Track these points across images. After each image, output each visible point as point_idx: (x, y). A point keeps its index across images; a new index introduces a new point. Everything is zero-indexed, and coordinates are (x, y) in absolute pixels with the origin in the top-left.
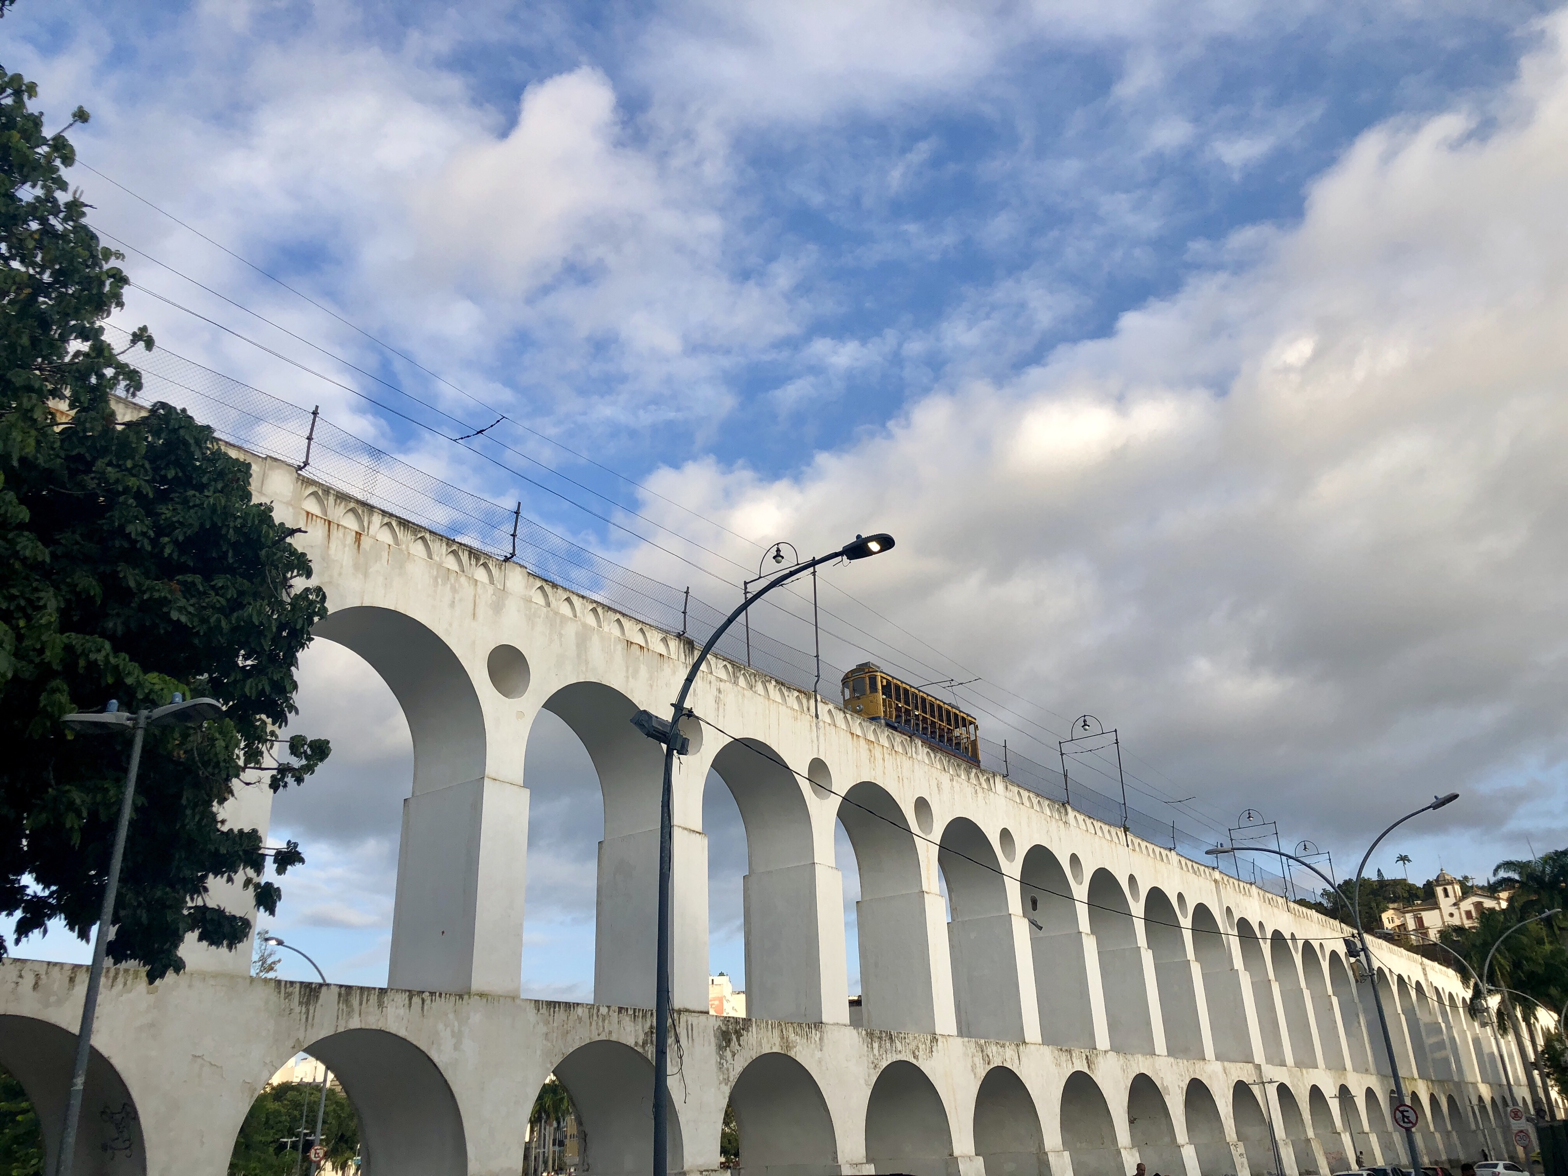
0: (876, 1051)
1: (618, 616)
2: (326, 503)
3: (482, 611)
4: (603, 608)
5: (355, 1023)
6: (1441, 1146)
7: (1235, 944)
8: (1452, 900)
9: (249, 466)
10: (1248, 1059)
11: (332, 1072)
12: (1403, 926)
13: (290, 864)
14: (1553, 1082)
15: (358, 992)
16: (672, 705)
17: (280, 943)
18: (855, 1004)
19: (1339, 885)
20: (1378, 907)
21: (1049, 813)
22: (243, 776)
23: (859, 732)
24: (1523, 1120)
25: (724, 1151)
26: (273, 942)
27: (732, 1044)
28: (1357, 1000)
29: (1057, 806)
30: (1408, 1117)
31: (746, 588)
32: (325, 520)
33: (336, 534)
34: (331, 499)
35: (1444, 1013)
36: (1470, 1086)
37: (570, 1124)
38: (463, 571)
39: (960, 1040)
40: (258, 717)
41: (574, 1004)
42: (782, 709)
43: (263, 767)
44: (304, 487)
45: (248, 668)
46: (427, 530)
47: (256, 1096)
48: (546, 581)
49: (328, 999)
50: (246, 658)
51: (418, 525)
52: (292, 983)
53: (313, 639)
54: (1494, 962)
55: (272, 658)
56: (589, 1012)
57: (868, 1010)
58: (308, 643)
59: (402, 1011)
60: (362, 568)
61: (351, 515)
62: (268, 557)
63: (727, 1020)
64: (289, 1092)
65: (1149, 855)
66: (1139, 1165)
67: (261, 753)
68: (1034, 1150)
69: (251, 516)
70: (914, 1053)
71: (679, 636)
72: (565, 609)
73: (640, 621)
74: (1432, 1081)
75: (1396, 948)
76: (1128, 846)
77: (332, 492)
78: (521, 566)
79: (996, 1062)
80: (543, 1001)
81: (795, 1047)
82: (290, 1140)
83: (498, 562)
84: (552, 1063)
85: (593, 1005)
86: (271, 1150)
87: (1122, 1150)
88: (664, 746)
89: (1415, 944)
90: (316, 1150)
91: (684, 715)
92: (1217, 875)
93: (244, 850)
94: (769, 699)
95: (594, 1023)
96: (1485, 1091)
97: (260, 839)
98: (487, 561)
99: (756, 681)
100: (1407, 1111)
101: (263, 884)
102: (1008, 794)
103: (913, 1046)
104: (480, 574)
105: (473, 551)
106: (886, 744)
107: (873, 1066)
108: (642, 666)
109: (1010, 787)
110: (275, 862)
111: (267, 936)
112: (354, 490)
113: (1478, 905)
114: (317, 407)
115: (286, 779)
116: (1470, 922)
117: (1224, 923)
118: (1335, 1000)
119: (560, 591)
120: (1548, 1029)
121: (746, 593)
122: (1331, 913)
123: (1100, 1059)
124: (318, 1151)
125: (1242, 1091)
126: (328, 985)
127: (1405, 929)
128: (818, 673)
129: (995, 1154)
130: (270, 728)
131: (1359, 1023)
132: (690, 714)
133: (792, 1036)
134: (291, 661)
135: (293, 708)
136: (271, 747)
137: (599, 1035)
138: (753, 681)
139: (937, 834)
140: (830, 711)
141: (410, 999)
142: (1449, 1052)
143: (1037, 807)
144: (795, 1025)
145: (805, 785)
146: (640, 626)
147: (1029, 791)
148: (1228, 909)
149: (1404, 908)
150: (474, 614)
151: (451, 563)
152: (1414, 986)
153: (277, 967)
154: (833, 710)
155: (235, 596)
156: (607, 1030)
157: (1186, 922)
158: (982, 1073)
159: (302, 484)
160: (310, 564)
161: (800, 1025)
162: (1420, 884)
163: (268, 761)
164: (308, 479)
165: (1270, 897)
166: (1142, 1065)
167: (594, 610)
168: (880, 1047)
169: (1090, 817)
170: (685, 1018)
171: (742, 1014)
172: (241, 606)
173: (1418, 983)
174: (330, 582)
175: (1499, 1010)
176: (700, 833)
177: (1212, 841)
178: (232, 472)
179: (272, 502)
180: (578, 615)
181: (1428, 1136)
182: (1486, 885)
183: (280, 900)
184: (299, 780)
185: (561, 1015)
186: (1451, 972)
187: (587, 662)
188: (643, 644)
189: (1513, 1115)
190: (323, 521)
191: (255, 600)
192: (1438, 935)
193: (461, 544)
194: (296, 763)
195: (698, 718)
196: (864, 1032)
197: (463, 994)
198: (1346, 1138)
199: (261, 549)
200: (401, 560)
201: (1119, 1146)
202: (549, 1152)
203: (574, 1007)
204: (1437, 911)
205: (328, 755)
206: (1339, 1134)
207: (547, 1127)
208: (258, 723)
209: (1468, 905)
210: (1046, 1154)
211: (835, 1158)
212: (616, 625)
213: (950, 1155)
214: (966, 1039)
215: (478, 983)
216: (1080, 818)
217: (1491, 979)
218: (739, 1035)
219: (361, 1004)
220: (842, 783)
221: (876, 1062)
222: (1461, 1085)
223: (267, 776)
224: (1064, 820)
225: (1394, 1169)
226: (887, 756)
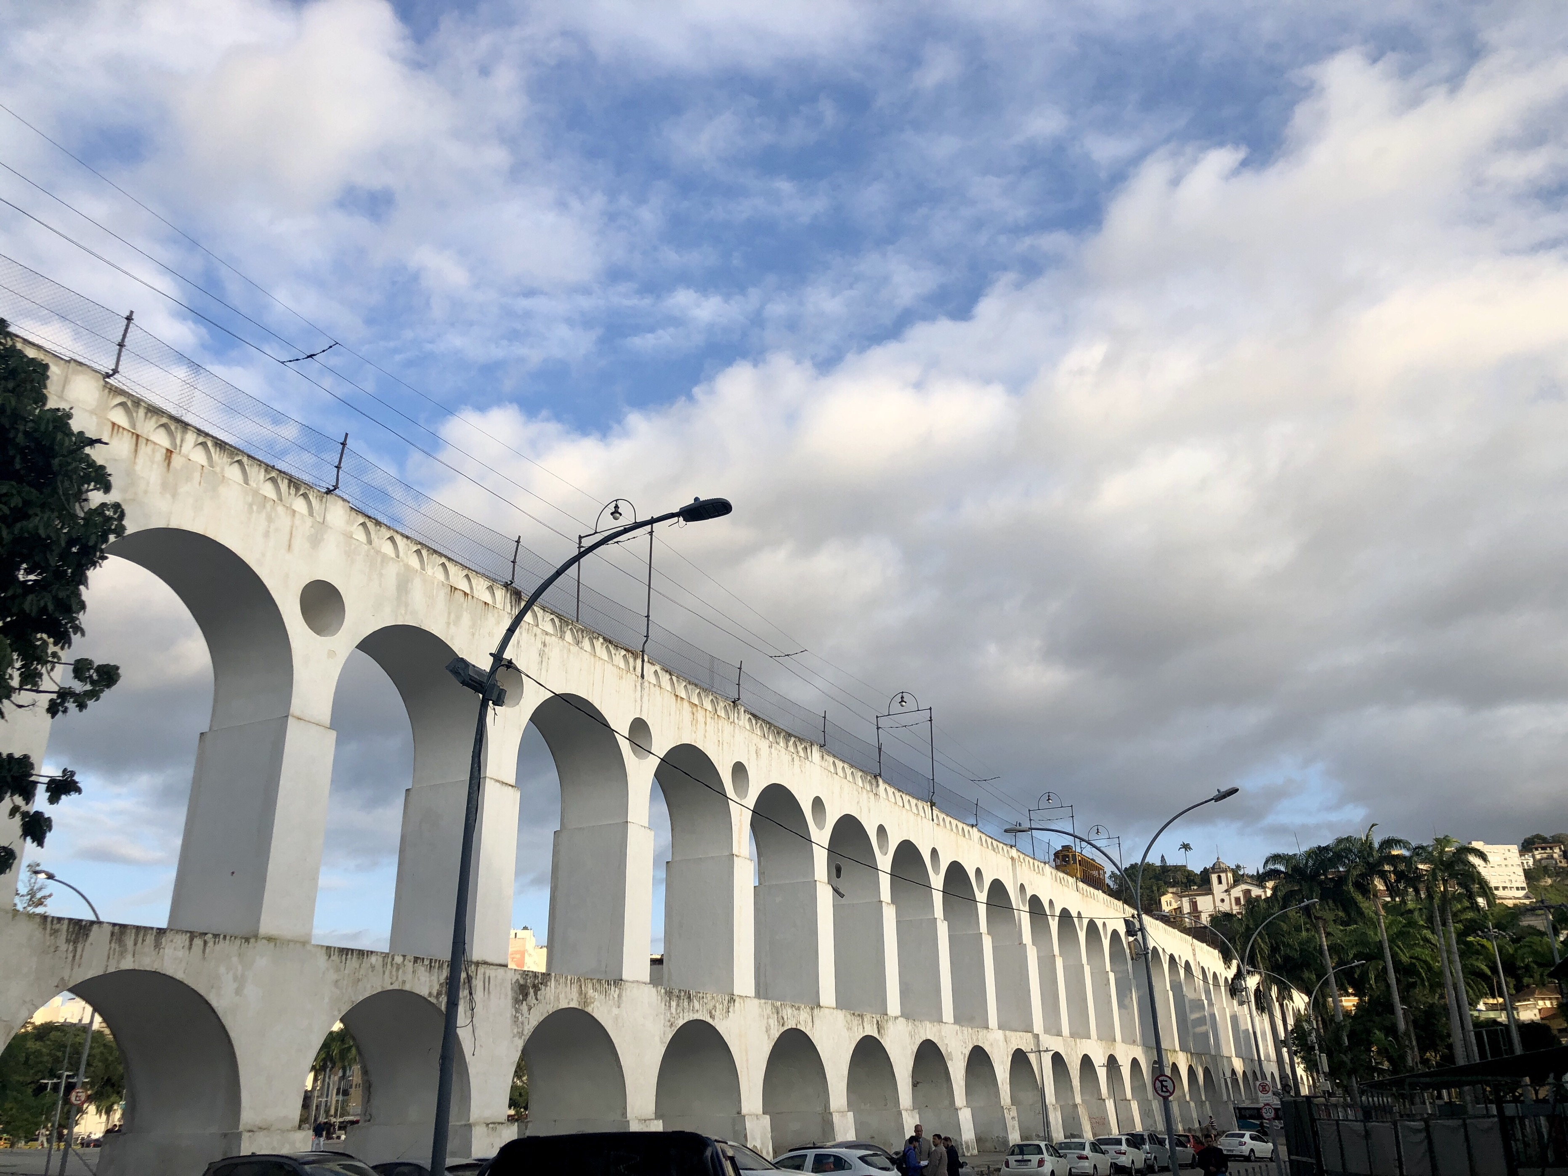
0: (673, 1010)
1: (444, 560)
2: (135, 415)
3: (297, 543)
4: (428, 550)
5: (127, 964)
6: (1195, 1115)
7: (1025, 919)
8: (1224, 886)
9: (46, 367)
10: (1029, 1029)
11: (101, 1015)
12: (1179, 909)
13: (65, 794)
14: (1299, 1060)
15: (134, 931)
16: (491, 654)
17: (50, 877)
18: (656, 962)
19: (1126, 868)
20: (1158, 890)
21: (860, 784)
22: (15, 697)
23: (683, 694)
24: (1270, 1093)
25: (513, 1103)
26: (42, 876)
27: (529, 998)
28: (1131, 976)
29: (869, 778)
30: (1166, 1087)
31: (580, 542)
32: (133, 433)
33: (144, 449)
34: (142, 412)
35: (1208, 992)
36: (1225, 1061)
37: (355, 1074)
38: (281, 500)
39: (757, 1001)
40: (39, 636)
41: (368, 951)
42: (609, 667)
43: (41, 689)
44: (111, 396)
45: (30, 583)
46: (245, 454)
47: (12, 1034)
48: (369, 517)
49: (99, 938)
50: (28, 572)
51: (235, 448)
52: (60, 920)
53: (106, 558)
54: (1256, 946)
55: (59, 574)
56: (383, 961)
57: (669, 968)
58: (100, 561)
59: (180, 953)
60: (170, 488)
61: (162, 431)
62: (60, 465)
63: (525, 974)
64: (53, 1033)
65: (952, 830)
66: (917, 1127)
67: (40, 675)
68: (819, 1109)
69: (45, 421)
70: (710, 1012)
71: (506, 586)
72: (387, 548)
73: (466, 567)
74: (1191, 1054)
75: (1170, 929)
76: (933, 820)
77: (143, 404)
78: (344, 500)
79: (790, 1024)
80: (335, 948)
81: (593, 1003)
82: (50, 1082)
83: (319, 494)
84: (339, 1011)
85: (388, 954)
86: (30, 1091)
87: (904, 1113)
88: (481, 696)
89: (1188, 926)
90: (78, 1093)
91: (503, 665)
92: (1014, 852)
93: (12, 777)
94: (595, 656)
95: (387, 973)
96: (1238, 1065)
97: (31, 766)
98: (308, 492)
99: (583, 637)
100: (1166, 1081)
101: (32, 813)
102: (824, 764)
103: (710, 1006)
104: (300, 505)
105: (293, 480)
106: (709, 707)
107: (669, 1024)
108: (465, 613)
109: (826, 756)
110: (47, 790)
111: (38, 868)
112: (167, 404)
113: (1247, 892)
114: (132, 312)
115: (66, 704)
116: (1237, 907)
117: (1017, 899)
118: (1112, 976)
119: (383, 530)
120: (1299, 1010)
121: (580, 547)
122: (1115, 894)
123: (890, 1023)
124: (79, 1094)
125: (1019, 1058)
126: (100, 923)
127: (1181, 912)
128: (648, 633)
129: (782, 1113)
130: (51, 649)
131: (1131, 998)
132: (510, 664)
133: (591, 992)
134: (82, 580)
135: (78, 629)
136: (52, 669)
137: (392, 984)
138: (581, 636)
139: (751, 800)
140: (656, 672)
141: (191, 940)
142: (1208, 1027)
143: (850, 778)
144: (595, 981)
145: (625, 746)
146: (466, 572)
147: (844, 761)
148: (1022, 886)
149: (1182, 892)
150: (289, 546)
151: (268, 490)
152: (1183, 966)
153: (47, 902)
154: (659, 671)
155: (20, 505)
156: (400, 979)
157: (981, 896)
158: (776, 1034)
159: (109, 392)
160: (110, 478)
161: (599, 981)
162: (1198, 870)
163: (46, 684)
164: (116, 388)
165: (1062, 877)
166: (928, 1031)
167: (418, 552)
168: (678, 1005)
169: (899, 791)
170: (483, 970)
171: (542, 968)
172: (27, 517)
173: (1187, 963)
174: (134, 500)
175: (1257, 990)
176: (512, 786)
177: (1012, 819)
178: (26, 372)
179: (71, 408)
180: (401, 554)
181: (1183, 1104)
182: (1255, 874)
183: (50, 830)
184: (82, 706)
185: (353, 962)
186: (1216, 953)
187: (406, 605)
188: (468, 591)
189: (1261, 1088)
190: (130, 434)
191: (43, 512)
192: (1209, 919)
193: (280, 471)
194: (79, 687)
195: (518, 670)
196: (663, 991)
197: (250, 937)
198: (1110, 1105)
199: (54, 457)
200: (214, 481)
201: (901, 1107)
202: (331, 1102)
203: (367, 955)
204: (1210, 897)
205: (117, 681)
206: (1104, 1100)
207: (332, 1076)
208: (38, 643)
209: (1238, 892)
210: (831, 1114)
211: (624, 1114)
212: (441, 569)
213: (738, 1113)
214: (763, 1001)
215: (267, 926)
216: (891, 790)
217: (1252, 962)
218: (536, 988)
219: (135, 944)
220: (661, 745)
221: (672, 1020)
222: (1217, 1058)
223: (44, 700)
224: (874, 792)
225: (1151, 1134)
226: (709, 720)
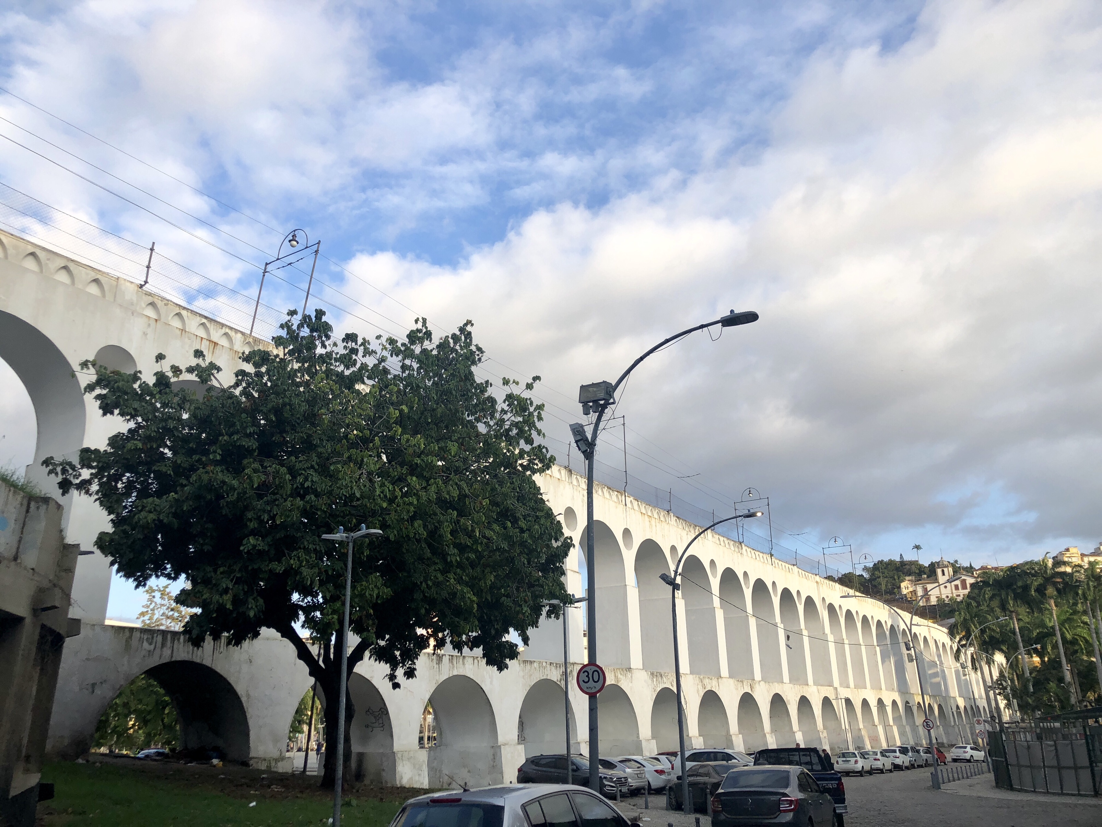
0: (655, 683)
7: (826, 619)
10: (831, 685)
12: (915, 592)
20: (899, 579)
21: (733, 549)
23: (644, 511)
29: (737, 545)
36: (952, 699)
39: (691, 676)
42: (611, 502)
56: (539, 665)
63: (582, 666)
65: (783, 569)
68: (724, 733)
70: (671, 684)
71: (565, 468)
74: (930, 696)
76: (772, 565)
79: (708, 688)
81: (621, 681)
85: (541, 661)
87: (767, 735)
89: (921, 605)
92: (817, 578)
94: (604, 497)
95: (541, 671)
96: (961, 703)
102: (714, 540)
103: (671, 680)
106: (657, 516)
107: (653, 690)
109: (714, 535)
113: (963, 581)
116: (957, 592)
117: (820, 606)
118: (878, 649)
123: (757, 685)
125: (826, 702)
128: (626, 480)
133: (619, 675)
137: (543, 676)
140: (631, 501)
142: (940, 679)
143: (727, 546)
144: (620, 669)
145: (621, 544)
147: (724, 537)
148: (823, 598)
149: (916, 580)
154: (633, 500)
156: (546, 674)
157: (801, 608)
161: (622, 669)
162: (927, 565)
165: (845, 590)
166: (777, 689)
168: (656, 680)
173: (925, 638)
182: (969, 566)
185: (528, 666)
186: (944, 630)
192: (936, 601)
195: (574, 511)
196: (649, 673)
198: (880, 729)
201: (766, 731)
203: (533, 662)
204: (937, 584)
206: (877, 726)
210: (731, 736)
211: (638, 737)
214: (694, 676)
216: (749, 550)
219: (457, 663)
220: (637, 541)
221: (655, 688)
222: (947, 698)
224: (740, 552)
226: (657, 524)
